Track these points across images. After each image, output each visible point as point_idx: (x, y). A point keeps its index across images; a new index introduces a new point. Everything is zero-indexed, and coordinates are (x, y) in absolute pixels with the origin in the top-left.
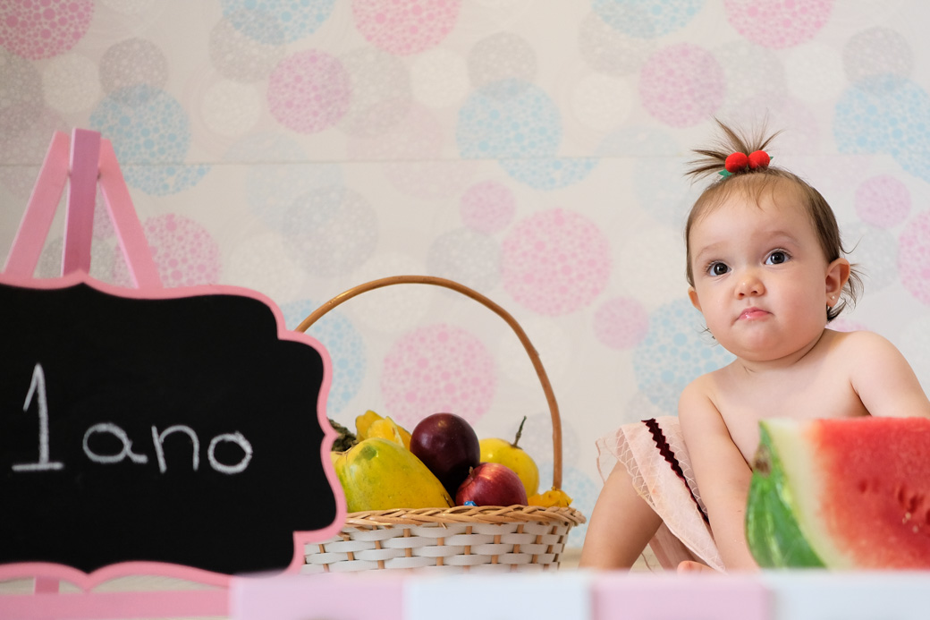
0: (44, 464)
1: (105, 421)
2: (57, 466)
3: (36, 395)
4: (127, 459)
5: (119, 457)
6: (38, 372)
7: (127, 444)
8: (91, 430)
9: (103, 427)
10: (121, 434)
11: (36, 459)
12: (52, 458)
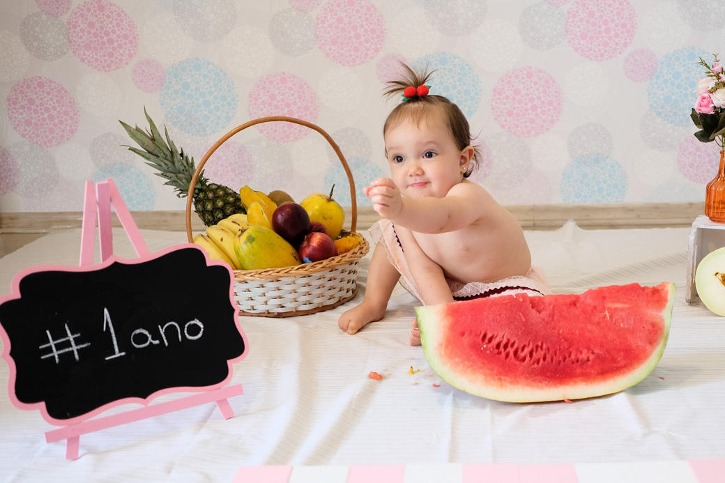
0: (118, 355)
1: (138, 328)
2: (123, 354)
3: (107, 323)
4: (151, 343)
5: (148, 343)
6: (106, 311)
7: (150, 336)
8: (133, 334)
9: (138, 331)
10: (146, 333)
11: (114, 354)
12: (120, 352)
